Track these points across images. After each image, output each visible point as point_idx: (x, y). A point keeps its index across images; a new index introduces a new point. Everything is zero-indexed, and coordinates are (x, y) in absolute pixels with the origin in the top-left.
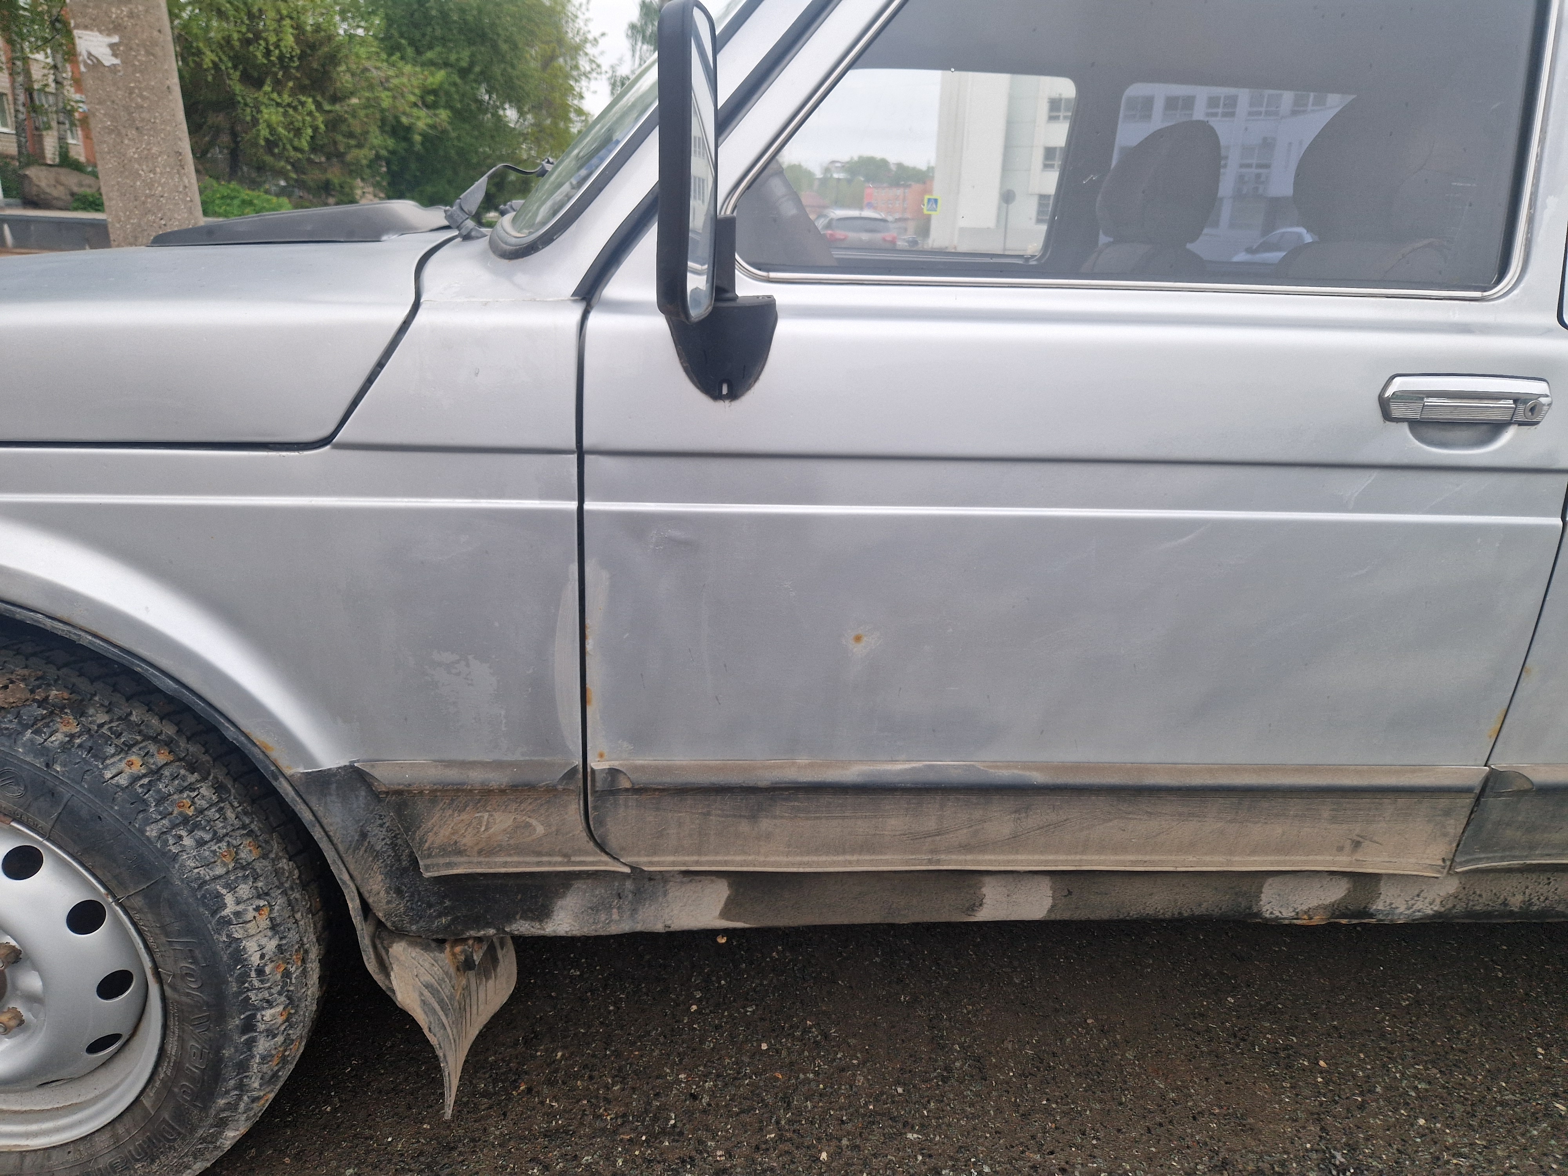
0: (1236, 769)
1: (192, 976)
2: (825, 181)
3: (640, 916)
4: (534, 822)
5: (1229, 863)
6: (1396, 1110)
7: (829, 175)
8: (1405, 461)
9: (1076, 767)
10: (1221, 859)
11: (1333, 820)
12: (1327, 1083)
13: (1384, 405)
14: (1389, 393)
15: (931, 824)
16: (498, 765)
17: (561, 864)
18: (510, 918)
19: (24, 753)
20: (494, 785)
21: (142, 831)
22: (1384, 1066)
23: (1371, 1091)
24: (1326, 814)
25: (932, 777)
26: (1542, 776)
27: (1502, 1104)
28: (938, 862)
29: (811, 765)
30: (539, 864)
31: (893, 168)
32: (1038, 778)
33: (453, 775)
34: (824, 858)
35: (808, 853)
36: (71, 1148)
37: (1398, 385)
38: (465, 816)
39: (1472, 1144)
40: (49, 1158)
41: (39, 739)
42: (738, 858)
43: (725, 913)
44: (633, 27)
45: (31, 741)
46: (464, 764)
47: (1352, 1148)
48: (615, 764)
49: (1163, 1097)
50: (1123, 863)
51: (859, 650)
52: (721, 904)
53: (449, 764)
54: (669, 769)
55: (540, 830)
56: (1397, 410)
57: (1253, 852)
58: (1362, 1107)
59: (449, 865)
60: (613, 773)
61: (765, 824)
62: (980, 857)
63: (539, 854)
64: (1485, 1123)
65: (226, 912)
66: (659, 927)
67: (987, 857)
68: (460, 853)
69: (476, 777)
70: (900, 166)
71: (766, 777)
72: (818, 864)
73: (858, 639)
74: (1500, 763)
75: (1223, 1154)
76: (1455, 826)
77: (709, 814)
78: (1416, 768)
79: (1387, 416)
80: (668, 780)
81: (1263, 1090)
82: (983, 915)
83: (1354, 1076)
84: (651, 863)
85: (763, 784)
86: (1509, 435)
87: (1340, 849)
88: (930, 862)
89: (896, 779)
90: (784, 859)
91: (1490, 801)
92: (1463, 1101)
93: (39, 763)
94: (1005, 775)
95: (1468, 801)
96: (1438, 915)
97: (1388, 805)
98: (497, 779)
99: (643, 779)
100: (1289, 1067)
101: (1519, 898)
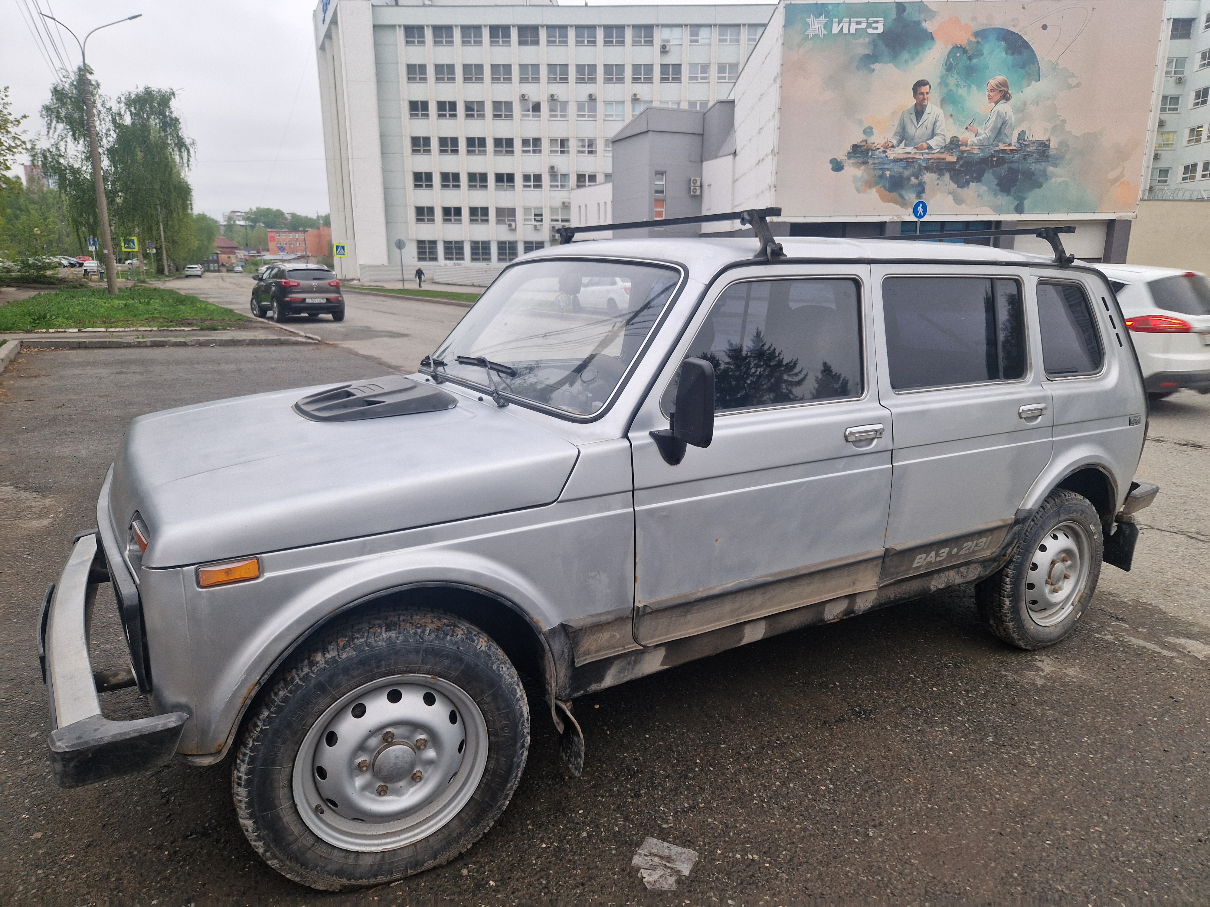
0: (822, 563)
1: (507, 727)
2: (230, 227)
3: (635, 671)
4: (616, 634)
5: (821, 599)
6: (866, 691)
7: (232, 223)
8: (853, 454)
9: (780, 573)
10: (818, 598)
11: (848, 576)
12: (842, 689)
13: (846, 437)
14: (847, 433)
15: (738, 605)
16: (609, 612)
17: (622, 650)
18: (590, 684)
19: (450, 645)
20: (610, 620)
21: (492, 668)
22: (856, 679)
23: (856, 688)
24: (846, 574)
25: (741, 586)
26: (899, 548)
27: (895, 680)
28: (739, 620)
29: (704, 590)
30: (614, 652)
31: (289, 217)
32: (770, 579)
33: (596, 620)
34: (705, 627)
35: (701, 626)
36: (438, 833)
37: (848, 430)
38: (595, 636)
39: (893, 694)
40: (428, 842)
41: (453, 638)
42: (679, 634)
43: (663, 664)
44: (47, 109)
45: (451, 640)
46: (597, 615)
47: (860, 706)
48: (645, 604)
49: (795, 709)
50: (792, 606)
51: (717, 544)
52: (661, 660)
53: (592, 616)
54: (662, 601)
55: (618, 636)
56: (850, 439)
57: (827, 593)
58: (856, 693)
59: (585, 660)
60: (645, 607)
61: (689, 617)
62: (751, 615)
63: (615, 648)
64: (893, 687)
65: (518, 696)
66: (640, 675)
67: (754, 614)
68: (589, 654)
69: (603, 618)
70: (293, 215)
71: (692, 598)
72: (704, 630)
73: (717, 540)
74: (887, 547)
75: (823, 719)
76: (878, 570)
77: (672, 617)
78: (867, 553)
79: (847, 441)
80: (663, 605)
81: (824, 697)
82: (745, 642)
83: (848, 685)
84: (651, 643)
85: (692, 600)
86: (875, 442)
87: (850, 586)
88: (737, 620)
89: (730, 589)
90: (693, 630)
91: (887, 560)
92: (884, 682)
93: (455, 648)
94: (761, 580)
95: (881, 560)
96: (872, 607)
97: (862, 567)
98: (610, 617)
99: (655, 607)
100: (827, 688)
101: (893, 595)
